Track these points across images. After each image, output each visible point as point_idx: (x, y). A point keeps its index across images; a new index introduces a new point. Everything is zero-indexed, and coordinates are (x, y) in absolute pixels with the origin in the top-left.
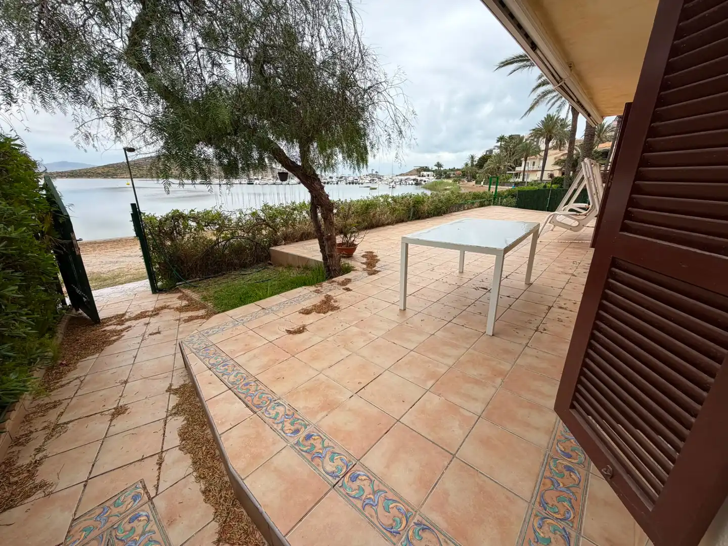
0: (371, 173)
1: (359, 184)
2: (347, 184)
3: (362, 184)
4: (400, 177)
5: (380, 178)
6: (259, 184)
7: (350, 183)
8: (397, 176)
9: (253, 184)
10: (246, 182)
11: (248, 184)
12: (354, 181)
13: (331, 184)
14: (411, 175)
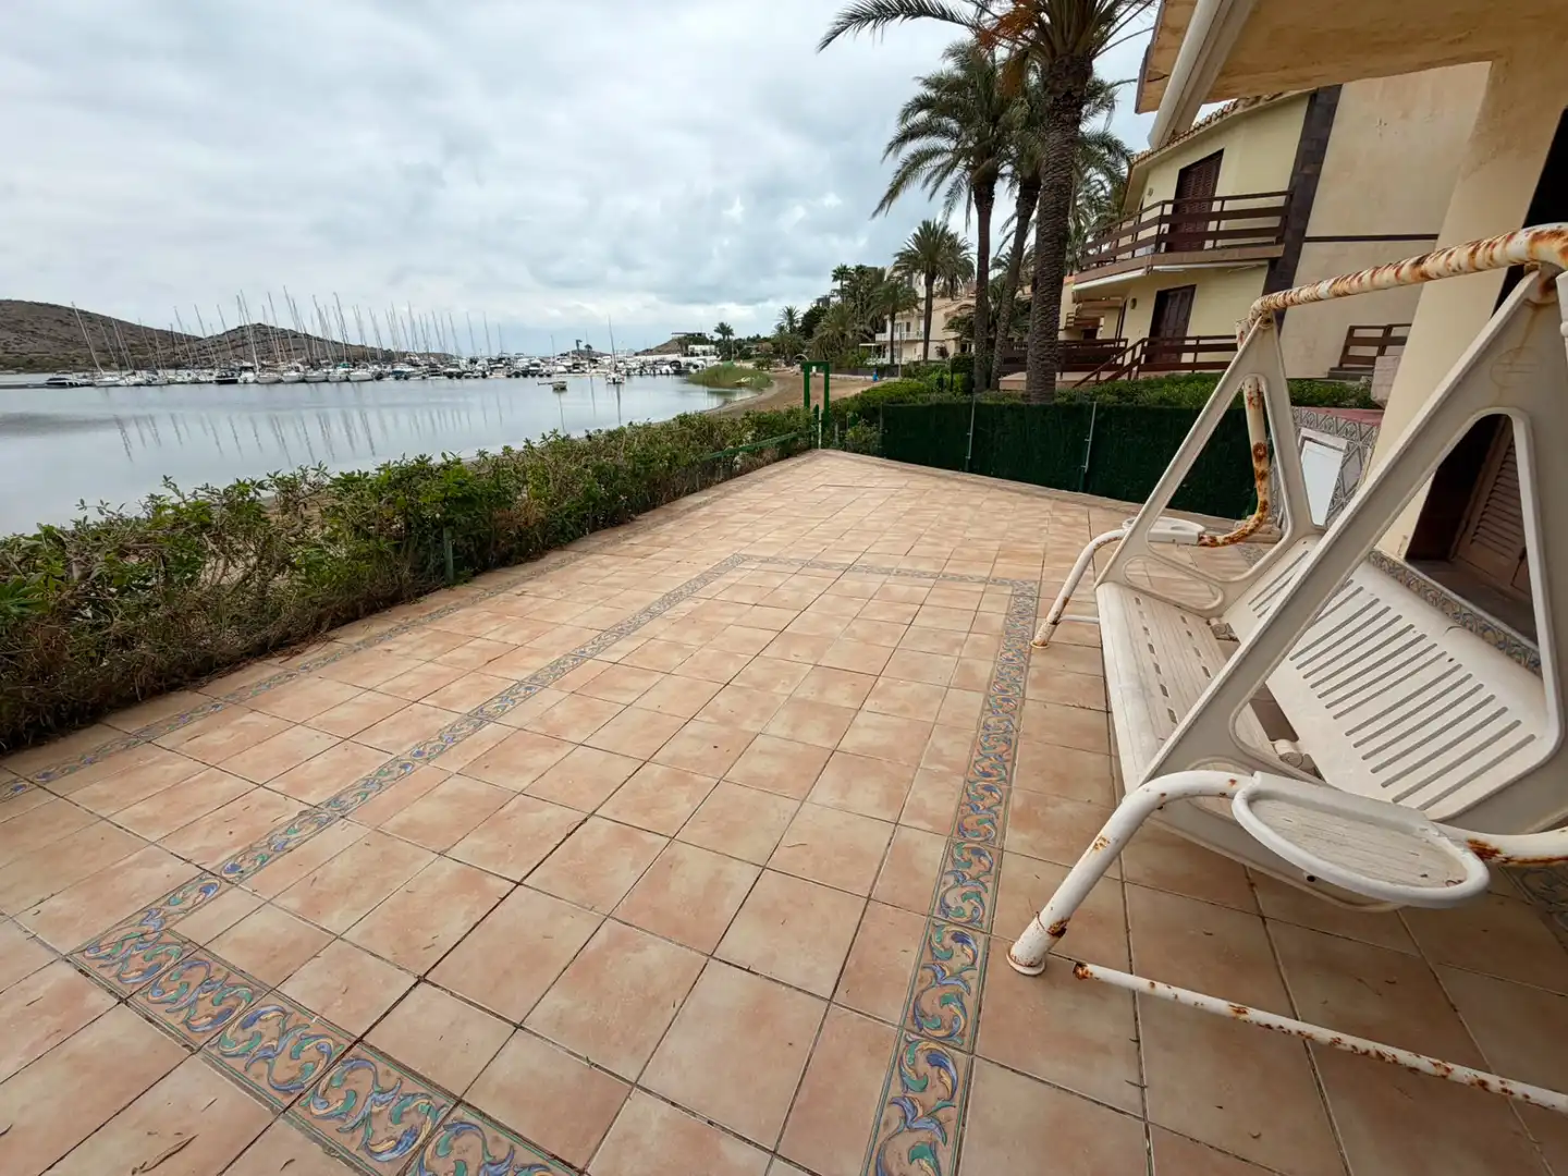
0: (576, 348)
1: (541, 376)
2: (509, 376)
3: (549, 376)
4: (643, 358)
5: (596, 361)
6: (256, 382)
7: (517, 375)
8: (637, 354)
9: (235, 382)
10: (213, 378)
11: (220, 383)
12: (531, 368)
13: (467, 377)
14: (668, 352)
